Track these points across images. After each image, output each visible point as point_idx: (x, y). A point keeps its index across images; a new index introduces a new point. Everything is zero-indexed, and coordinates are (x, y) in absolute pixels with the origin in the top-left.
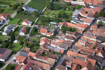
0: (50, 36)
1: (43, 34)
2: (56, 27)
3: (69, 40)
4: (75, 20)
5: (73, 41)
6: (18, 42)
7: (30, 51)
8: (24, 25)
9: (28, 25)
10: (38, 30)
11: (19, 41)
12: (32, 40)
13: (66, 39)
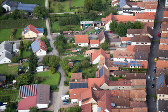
0: (98, 45)
1: (82, 45)
2: (96, 28)
3: (140, 44)
4: (124, 9)
5: (149, 44)
6: (46, 70)
7: (83, 77)
8: (31, 38)
9: (37, 36)
10: (68, 41)
11: (47, 67)
12: (70, 60)
13: (134, 44)
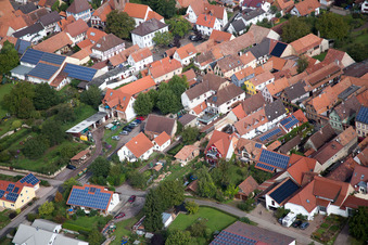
1: (145, 156)
2: (110, 125)
8: (30, 204)
13: (223, 108)
